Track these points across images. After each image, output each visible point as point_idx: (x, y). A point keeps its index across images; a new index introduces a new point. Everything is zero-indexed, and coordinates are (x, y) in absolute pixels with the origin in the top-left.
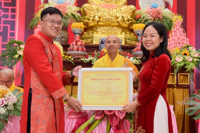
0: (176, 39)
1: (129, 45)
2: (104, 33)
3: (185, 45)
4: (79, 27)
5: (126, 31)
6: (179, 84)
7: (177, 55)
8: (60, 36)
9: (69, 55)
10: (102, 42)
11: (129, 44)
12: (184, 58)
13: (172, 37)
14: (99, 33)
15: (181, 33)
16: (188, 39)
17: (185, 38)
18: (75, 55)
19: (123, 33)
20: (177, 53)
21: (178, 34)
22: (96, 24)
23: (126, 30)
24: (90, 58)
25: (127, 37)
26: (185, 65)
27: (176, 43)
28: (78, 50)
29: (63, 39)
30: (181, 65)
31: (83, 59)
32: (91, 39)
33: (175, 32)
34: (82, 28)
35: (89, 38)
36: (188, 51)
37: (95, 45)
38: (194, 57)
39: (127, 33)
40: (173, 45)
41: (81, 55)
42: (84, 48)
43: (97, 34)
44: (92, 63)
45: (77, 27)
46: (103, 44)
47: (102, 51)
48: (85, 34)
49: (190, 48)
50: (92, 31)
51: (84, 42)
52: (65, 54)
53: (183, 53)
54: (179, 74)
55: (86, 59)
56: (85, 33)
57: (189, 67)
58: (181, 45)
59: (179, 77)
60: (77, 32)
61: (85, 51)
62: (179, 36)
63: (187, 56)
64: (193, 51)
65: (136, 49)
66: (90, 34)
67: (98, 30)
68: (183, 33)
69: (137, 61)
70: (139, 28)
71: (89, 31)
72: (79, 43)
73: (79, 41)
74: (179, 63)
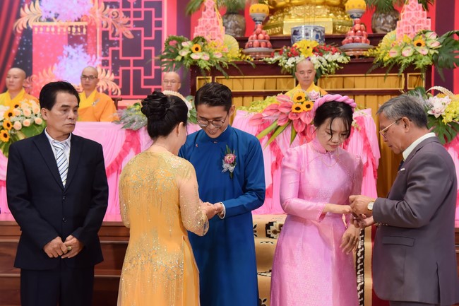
0: (409, 21)
1: (339, 34)
2: (300, 17)
3: (421, 30)
4: (261, 10)
5: (338, 10)
6: (408, 88)
7: (404, 47)
8: (233, 25)
9: (247, 54)
10: (295, 33)
11: (340, 32)
12: (416, 51)
13: (403, 18)
14: (292, 17)
15: (417, 12)
16: (430, 20)
17: (425, 19)
18: (256, 53)
19: (331, 15)
20: (406, 43)
21: (413, 12)
22: (287, 3)
23: (336, 9)
24: (277, 57)
25: (337, 20)
26: (415, 60)
27: (409, 27)
28: (260, 46)
29: (237, 30)
30: (410, 61)
31: (267, 59)
32: (280, 28)
33: (408, 9)
34: (266, 12)
35: (277, 26)
36: (424, 39)
37: (286, 37)
38: (431, 49)
39: (338, 15)
40: (404, 31)
41: (265, 53)
42: (269, 43)
43: (290, 18)
44: (280, 64)
45: (258, 10)
46: (296, 35)
47: (294, 45)
48: (272, 20)
49: (428, 35)
50: (282, 14)
51: (269, 31)
52: (242, 53)
53: (416, 42)
54: (408, 74)
55: (271, 59)
56: (271, 18)
57: (420, 64)
58: (416, 31)
59: (408, 79)
60: (258, 19)
61: (270, 48)
62: (413, 16)
63: (421, 47)
64: (430, 40)
65: (346, 40)
66: (279, 18)
67: (291, 12)
68: (421, 11)
69: (345, 59)
70: (353, 6)
71: (278, 14)
72: (261, 36)
73: (261, 33)
74: (408, 58)
